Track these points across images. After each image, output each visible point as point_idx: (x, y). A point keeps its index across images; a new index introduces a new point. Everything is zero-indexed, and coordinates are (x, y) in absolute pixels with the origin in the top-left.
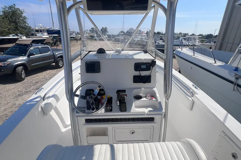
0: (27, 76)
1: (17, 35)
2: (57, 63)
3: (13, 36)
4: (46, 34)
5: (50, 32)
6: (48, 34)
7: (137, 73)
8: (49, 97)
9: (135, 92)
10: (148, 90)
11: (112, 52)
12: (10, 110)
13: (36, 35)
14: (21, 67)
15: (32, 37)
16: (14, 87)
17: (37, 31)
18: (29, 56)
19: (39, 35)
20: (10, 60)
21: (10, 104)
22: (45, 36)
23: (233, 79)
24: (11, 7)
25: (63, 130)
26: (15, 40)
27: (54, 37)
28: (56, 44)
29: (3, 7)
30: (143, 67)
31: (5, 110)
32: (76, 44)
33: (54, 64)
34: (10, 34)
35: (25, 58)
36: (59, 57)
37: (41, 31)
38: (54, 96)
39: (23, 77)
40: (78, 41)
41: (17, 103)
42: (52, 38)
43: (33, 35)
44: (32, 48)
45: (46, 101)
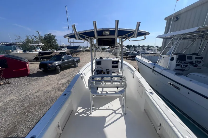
0: (60, 71)
1: (52, 50)
2: (75, 64)
3: (49, 50)
4: (66, 48)
5: (68, 47)
6: (68, 48)
7: (113, 65)
8: (83, 74)
9: (112, 71)
10: (117, 70)
11: (105, 58)
12: (57, 86)
13: (61, 50)
14: (59, 67)
15: (59, 50)
16: (55, 76)
17: (62, 47)
18: (62, 61)
19: (63, 49)
20: (54, 63)
21: (56, 83)
22: (66, 50)
23: (152, 68)
24: (49, 34)
25: (86, 88)
26: (51, 53)
27: (71, 50)
28: (72, 54)
29: (45, 35)
30: (115, 63)
31: (55, 86)
32: (83, 54)
33: (73, 65)
34: (47, 49)
35: (60, 62)
36: (76, 61)
37: (64, 47)
38: (84, 74)
39: (59, 71)
40: (84, 52)
41: (59, 83)
42: (70, 51)
43: (59, 49)
44: (63, 57)
45: (82, 75)
